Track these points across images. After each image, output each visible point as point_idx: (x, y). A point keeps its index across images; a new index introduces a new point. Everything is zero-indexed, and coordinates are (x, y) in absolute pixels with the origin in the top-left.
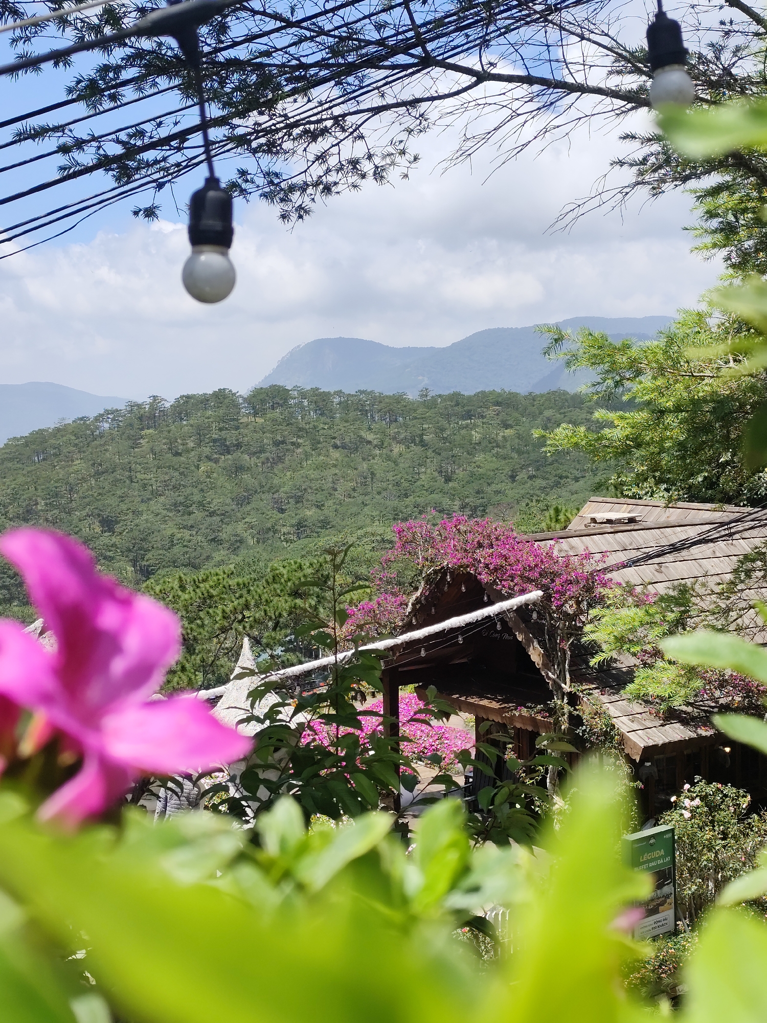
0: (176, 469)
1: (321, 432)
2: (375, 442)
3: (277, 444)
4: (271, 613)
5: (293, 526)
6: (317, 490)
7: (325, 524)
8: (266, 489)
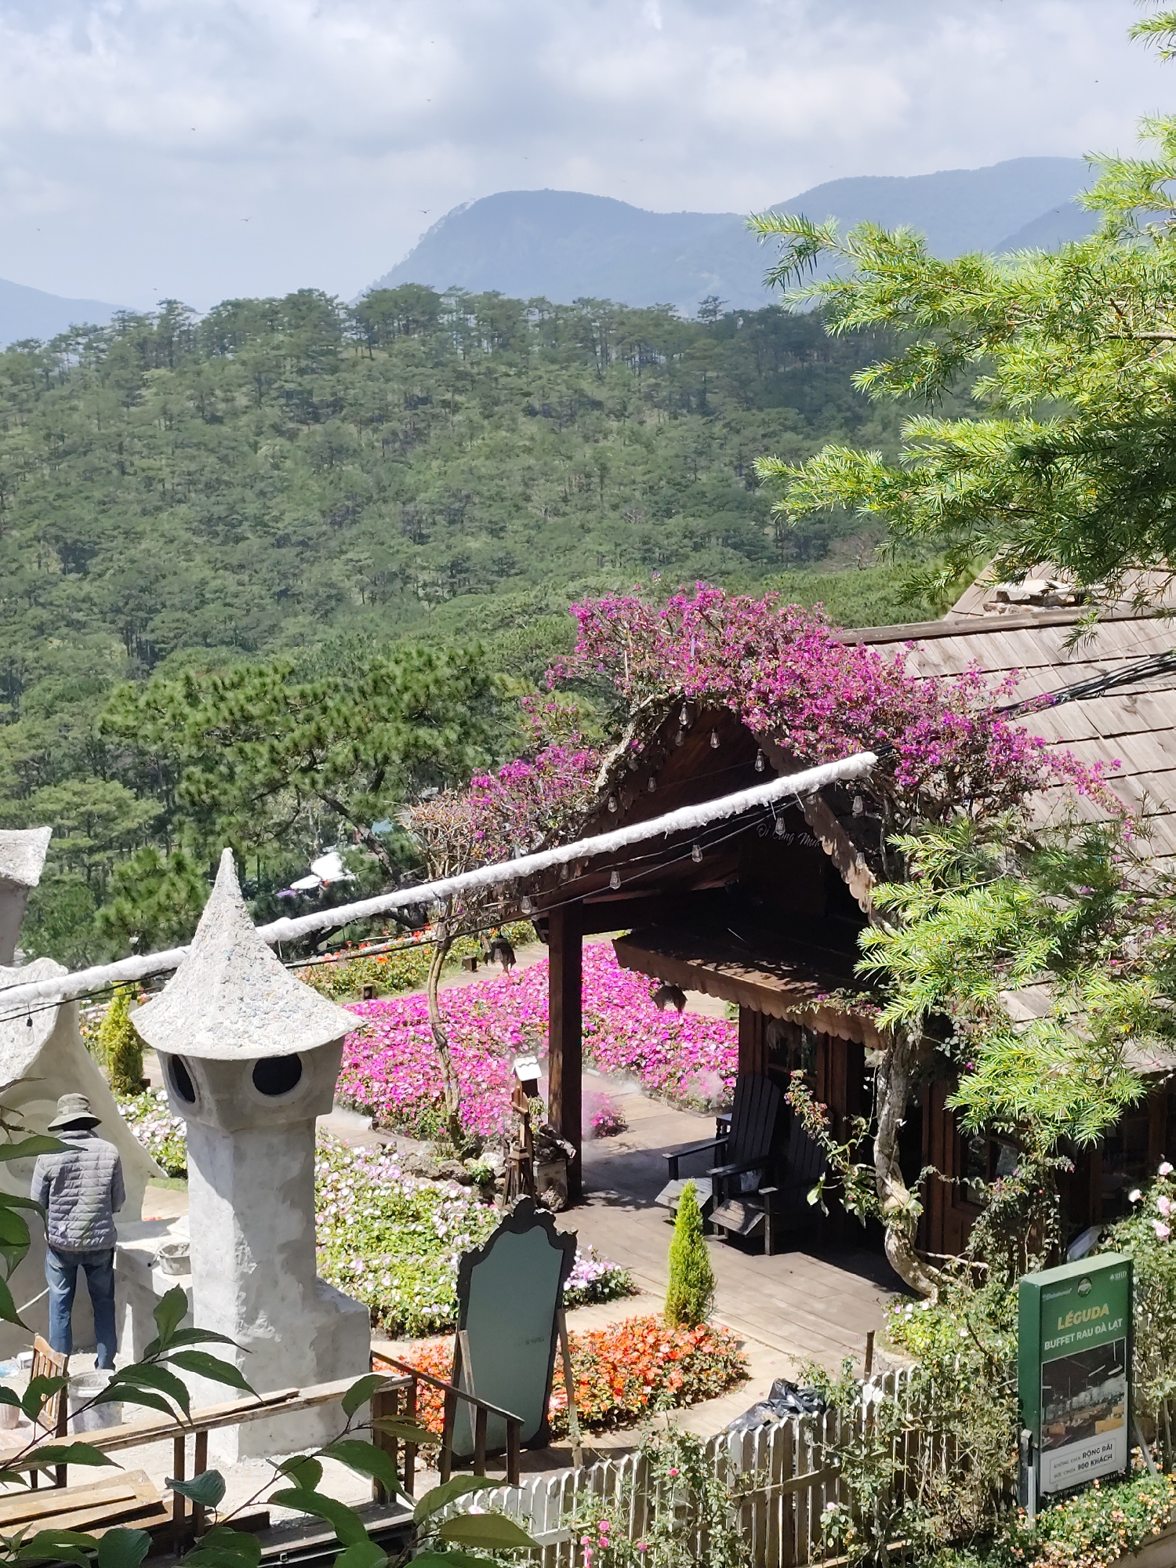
0: (212, 451)
1: (503, 380)
2: (610, 404)
3: (413, 403)
4: (367, 756)
5: (441, 569)
6: (491, 498)
7: (505, 567)
8: (390, 493)
